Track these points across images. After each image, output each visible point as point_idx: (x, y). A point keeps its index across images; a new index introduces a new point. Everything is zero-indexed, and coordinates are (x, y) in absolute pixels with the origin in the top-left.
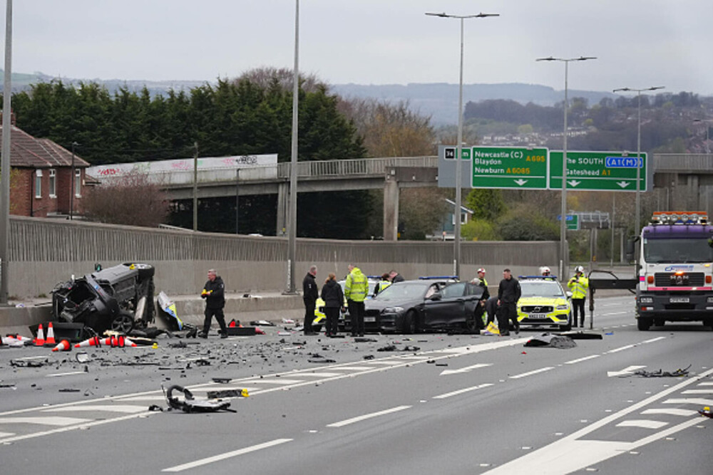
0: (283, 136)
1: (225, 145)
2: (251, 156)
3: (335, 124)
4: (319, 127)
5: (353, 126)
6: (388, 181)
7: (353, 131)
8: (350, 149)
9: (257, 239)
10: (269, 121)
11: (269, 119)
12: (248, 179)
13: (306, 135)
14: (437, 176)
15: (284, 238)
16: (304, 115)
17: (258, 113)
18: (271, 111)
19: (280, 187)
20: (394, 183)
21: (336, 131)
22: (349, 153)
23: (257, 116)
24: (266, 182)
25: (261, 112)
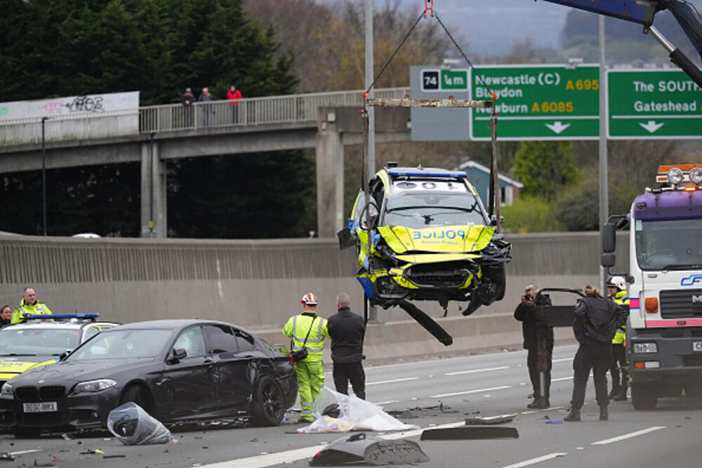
0: (149, 58)
1: (48, 78)
2: (93, 97)
3: (240, 36)
4: (214, 41)
5: (273, 40)
6: (324, 133)
7: (273, 48)
8: (269, 80)
9: (90, 243)
10: (125, 34)
11: (124, 30)
12: (87, 137)
13: (191, 57)
14: (409, 120)
15: (151, 240)
16: (186, 22)
17: (104, 20)
18: (127, 16)
19: (145, 150)
20: (333, 137)
21: (243, 49)
22: (267, 86)
23: (104, 25)
24: (117, 141)
25: (110, 18)
